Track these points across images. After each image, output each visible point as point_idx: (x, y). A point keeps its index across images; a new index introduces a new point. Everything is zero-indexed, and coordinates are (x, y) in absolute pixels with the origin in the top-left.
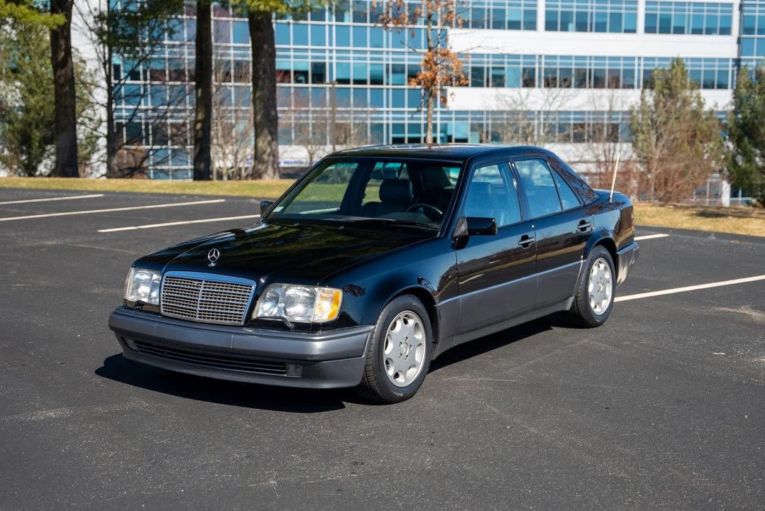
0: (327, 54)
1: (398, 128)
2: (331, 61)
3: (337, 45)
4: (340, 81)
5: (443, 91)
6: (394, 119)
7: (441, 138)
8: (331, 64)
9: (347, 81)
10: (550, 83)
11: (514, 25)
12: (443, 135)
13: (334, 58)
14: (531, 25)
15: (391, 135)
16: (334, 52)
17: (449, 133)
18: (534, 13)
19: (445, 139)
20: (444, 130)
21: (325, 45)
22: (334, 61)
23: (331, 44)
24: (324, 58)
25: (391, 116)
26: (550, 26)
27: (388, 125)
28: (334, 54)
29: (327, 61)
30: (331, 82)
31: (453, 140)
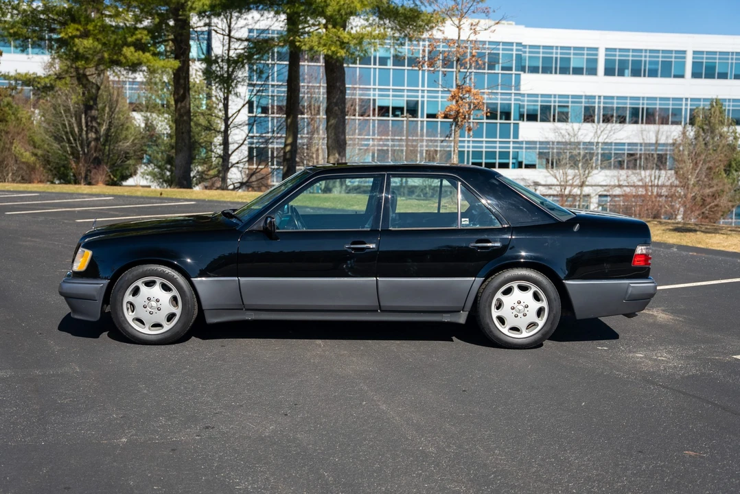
0: (420, 94)
1: (477, 154)
2: (423, 99)
3: (428, 87)
4: (429, 116)
5: (516, 126)
6: (473, 147)
7: (513, 163)
8: (423, 102)
9: (434, 116)
10: (607, 119)
11: (578, 71)
12: (514, 161)
13: (426, 97)
14: (592, 71)
15: (471, 161)
16: (426, 92)
17: (520, 160)
18: (596, 61)
19: (516, 165)
20: (516, 157)
21: (418, 86)
22: (426, 99)
23: (423, 86)
24: (417, 97)
25: (471, 144)
26: (609, 72)
27: (468, 152)
28: (426, 94)
29: (420, 99)
30: (422, 117)
31: (524, 166)
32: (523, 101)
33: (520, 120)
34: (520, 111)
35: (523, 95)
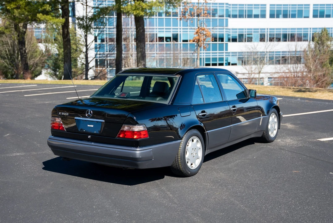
0: (179, 30)
1: (208, 59)
2: (180, 33)
3: (183, 26)
4: (184, 41)
5: (227, 44)
6: (206, 56)
9: (187, 41)
10: (271, 40)
11: (256, 16)
12: (226, 62)
13: (182, 31)
14: (264, 16)
15: (205, 63)
16: (182, 29)
17: (229, 61)
18: (265, 11)
19: (227, 64)
20: (227, 60)
21: (178, 26)
22: (182, 33)
23: (180, 26)
24: (177, 32)
25: (205, 54)
26: (272, 16)
27: (203, 58)
30: (180, 41)
31: (231, 64)
32: (230, 32)
33: (228, 41)
34: (228, 37)
35: (230, 29)
